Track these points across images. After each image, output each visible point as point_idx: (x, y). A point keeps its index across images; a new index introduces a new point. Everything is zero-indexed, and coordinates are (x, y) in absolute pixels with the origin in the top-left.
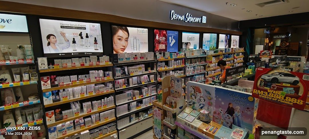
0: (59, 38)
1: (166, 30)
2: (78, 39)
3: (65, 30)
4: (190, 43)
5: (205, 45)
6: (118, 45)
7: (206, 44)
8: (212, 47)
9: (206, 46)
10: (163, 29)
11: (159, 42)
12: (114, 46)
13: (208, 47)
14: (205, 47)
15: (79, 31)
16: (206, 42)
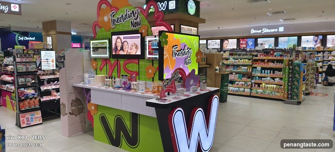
0: (211, 44)
1: (246, 38)
2: (214, 44)
3: (212, 42)
6: (224, 45)
8: (291, 46)
10: (245, 38)
11: (242, 44)
12: (223, 46)
13: (285, 45)
14: (281, 45)
15: (215, 42)
16: (283, 43)
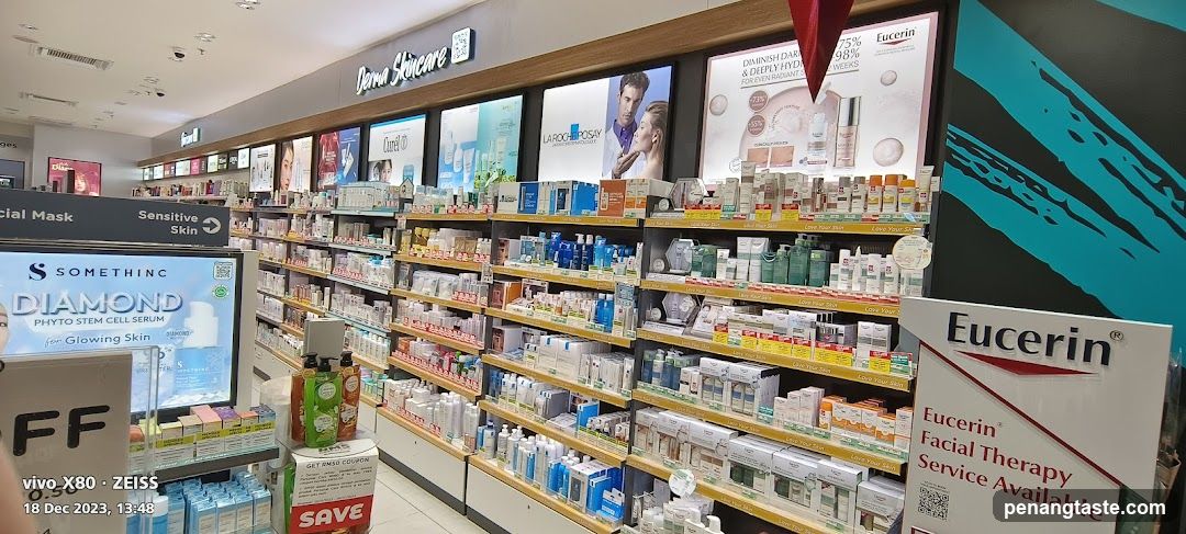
4: (390, 161)
5: (450, 167)
6: (284, 176)
7: (458, 157)
8: (489, 176)
9: (457, 170)
13: (466, 176)
14: (450, 174)
16: (459, 152)
